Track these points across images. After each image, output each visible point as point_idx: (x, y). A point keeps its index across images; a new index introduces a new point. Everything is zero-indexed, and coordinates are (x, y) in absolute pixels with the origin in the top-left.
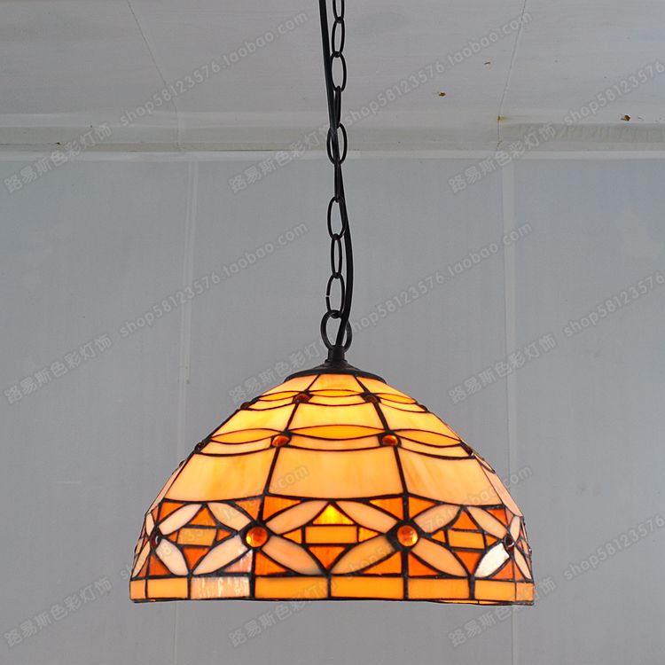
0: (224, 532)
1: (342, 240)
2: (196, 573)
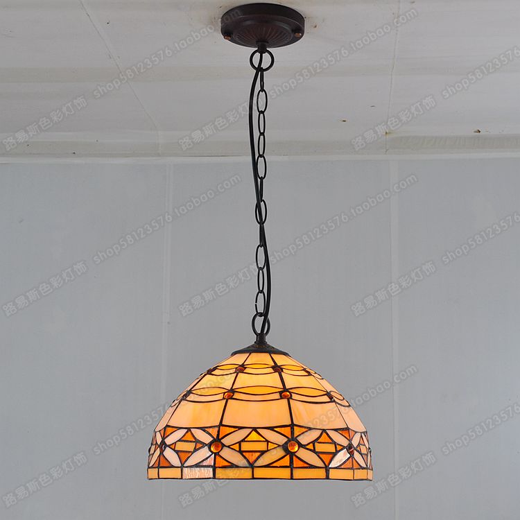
0: (199, 445)
2: (185, 465)
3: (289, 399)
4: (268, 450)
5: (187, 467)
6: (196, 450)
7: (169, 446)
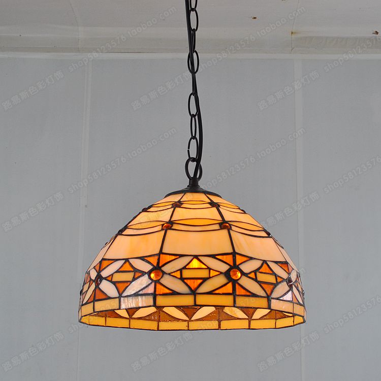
0: (138, 274)
1: (197, 117)
2: (123, 295)
3: (229, 229)
4: (210, 278)
5: (125, 297)
6: (134, 279)
7: (106, 279)
